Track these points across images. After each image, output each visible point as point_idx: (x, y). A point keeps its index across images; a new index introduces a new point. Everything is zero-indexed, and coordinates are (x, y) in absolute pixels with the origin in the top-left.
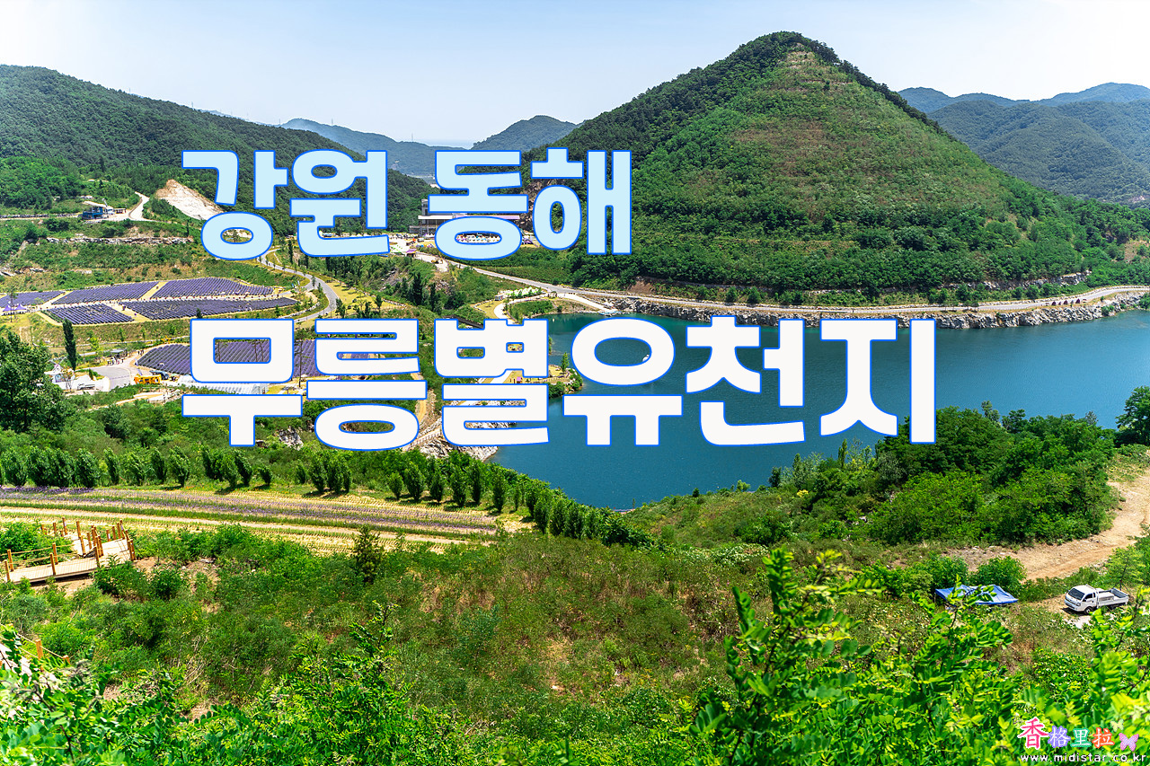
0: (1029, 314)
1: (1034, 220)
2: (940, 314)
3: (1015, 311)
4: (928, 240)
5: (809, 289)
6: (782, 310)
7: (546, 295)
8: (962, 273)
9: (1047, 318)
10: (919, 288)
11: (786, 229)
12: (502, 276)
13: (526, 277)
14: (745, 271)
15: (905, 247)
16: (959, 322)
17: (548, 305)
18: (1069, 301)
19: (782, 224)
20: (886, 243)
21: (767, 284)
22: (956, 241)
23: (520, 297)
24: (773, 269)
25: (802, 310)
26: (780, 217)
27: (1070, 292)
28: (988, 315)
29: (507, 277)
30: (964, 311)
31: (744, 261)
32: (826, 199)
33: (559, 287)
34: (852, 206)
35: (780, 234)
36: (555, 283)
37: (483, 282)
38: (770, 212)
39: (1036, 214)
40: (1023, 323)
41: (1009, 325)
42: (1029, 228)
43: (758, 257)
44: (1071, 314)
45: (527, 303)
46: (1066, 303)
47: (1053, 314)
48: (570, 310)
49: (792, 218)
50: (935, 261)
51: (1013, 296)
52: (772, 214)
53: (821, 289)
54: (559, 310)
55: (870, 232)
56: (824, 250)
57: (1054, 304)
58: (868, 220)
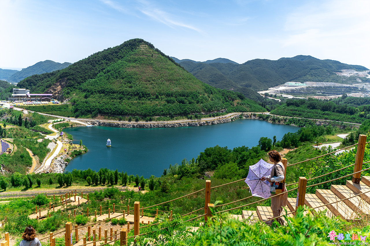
0: (214, 121)
1: (212, 95)
2: (191, 122)
3: (210, 120)
4: (185, 101)
5: (154, 116)
6: (146, 123)
7: (66, 121)
8: (196, 110)
9: (218, 122)
10: (184, 115)
11: (145, 98)
12: (48, 115)
13: (57, 115)
14: (134, 111)
15: (180, 103)
16: (196, 124)
17: (68, 124)
18: (223, 117)
19: (143, 96)
20: (174, 102)
21: (141, 115)
22: (193, 101)
23: (57, 122)
24: (142, 110)
25: (152, 123)
26: (143, 94)
27: (223, 115)
28: (204, 122)
29: (50, 115)
30: (197, 121)
31: (133, 108)
32: (156, 89)
33: (70, 118)
34: (164, 91)
35: (143, 100)
36: (69, 117)
37: (42, 117)
38: (140, 93)
39: (212, 93)
40: (213, 124)
41: (209, 124)
42: (211, 97)
43: (137, 107)
44: (224, 121)
45: (60, 124)
46: (222, 118)
47: (220, 121)
48: (76, 126)
49: (146, 95)
50: (188, 107)
51: (209, 116)
52: (141, 93)
53: (157, 116)
54: (72, 126)
55: (169, 99)
56: (157, 104)
57: (219, 118)
58: (168, 95)
